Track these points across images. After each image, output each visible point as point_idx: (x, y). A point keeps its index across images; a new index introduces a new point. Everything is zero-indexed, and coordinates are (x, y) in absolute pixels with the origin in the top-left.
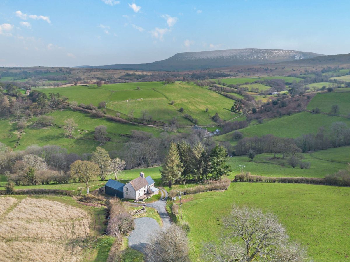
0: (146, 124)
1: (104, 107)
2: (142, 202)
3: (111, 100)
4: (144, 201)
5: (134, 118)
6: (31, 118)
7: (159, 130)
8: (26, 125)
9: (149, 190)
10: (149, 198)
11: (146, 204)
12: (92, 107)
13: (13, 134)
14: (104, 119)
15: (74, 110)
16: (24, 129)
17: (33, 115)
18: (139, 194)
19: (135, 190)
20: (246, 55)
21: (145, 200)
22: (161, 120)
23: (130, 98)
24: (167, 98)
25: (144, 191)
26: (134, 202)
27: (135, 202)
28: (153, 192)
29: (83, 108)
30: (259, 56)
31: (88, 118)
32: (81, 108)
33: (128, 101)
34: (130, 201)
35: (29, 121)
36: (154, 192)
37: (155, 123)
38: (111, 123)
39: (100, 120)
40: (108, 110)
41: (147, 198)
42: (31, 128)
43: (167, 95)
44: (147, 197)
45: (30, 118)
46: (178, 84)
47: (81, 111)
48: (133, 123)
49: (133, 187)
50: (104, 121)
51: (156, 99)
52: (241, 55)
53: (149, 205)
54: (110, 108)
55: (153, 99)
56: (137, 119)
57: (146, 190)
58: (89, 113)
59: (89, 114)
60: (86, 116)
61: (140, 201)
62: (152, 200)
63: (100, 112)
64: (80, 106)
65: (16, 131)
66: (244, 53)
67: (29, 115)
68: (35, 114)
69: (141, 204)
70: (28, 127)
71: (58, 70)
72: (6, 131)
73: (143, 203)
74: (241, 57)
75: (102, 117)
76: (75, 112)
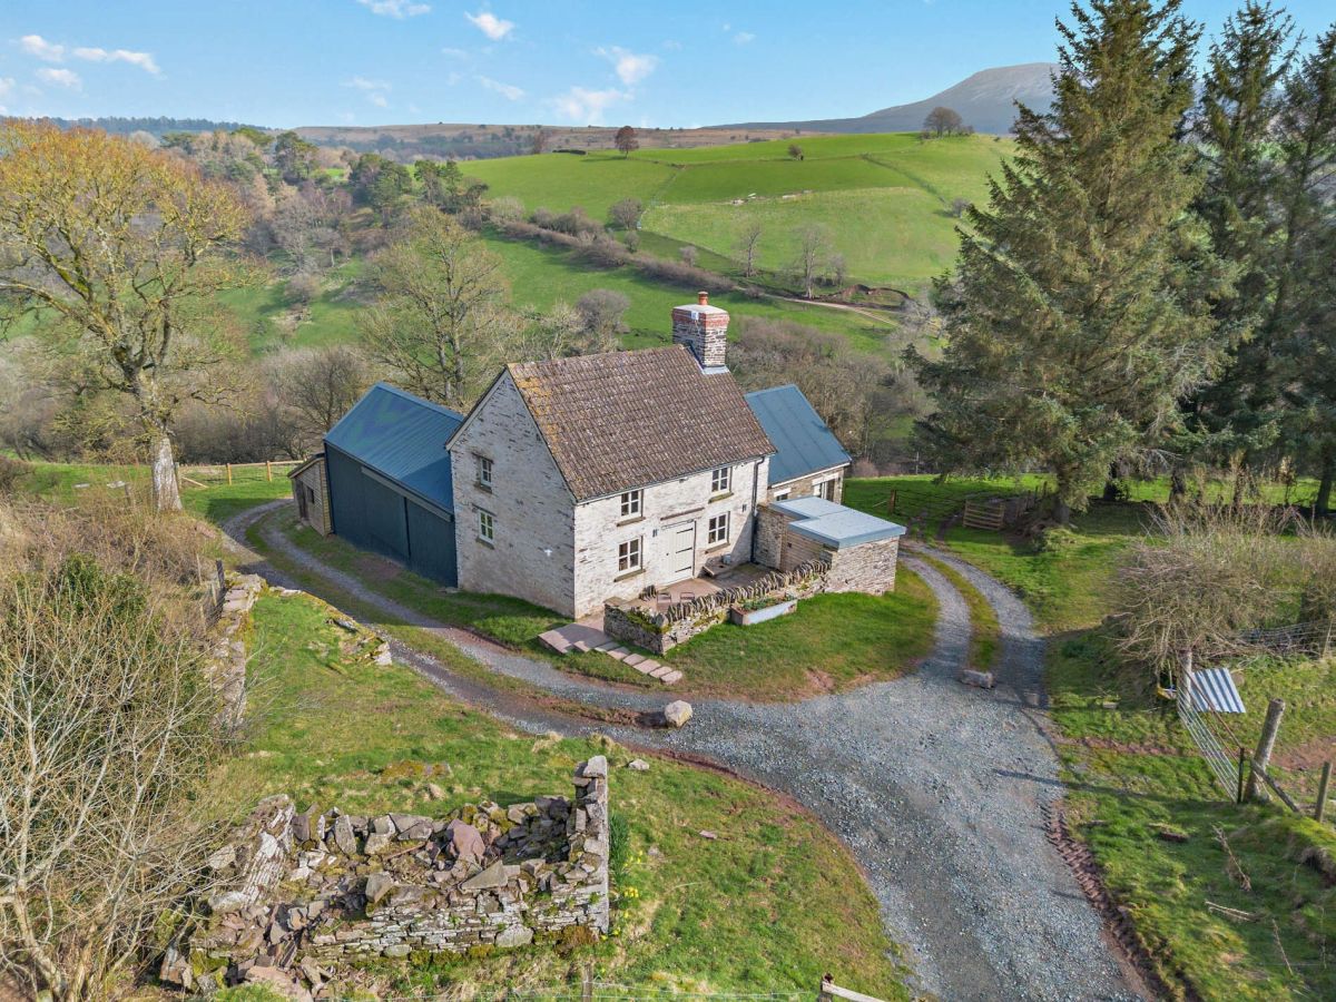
0: (814, 299)
1: (631, 224)
2: (647, 666)
3: (667, 199)
4: (671, 660)
5: (761, 272)
6: (342, 265)
7: (878, 326)
8: (320, 291)
9: (768, 528)
10: (752, 619)
11: (681, 711)
12: (580, 219)
13: (271, 323)
14: (624, 275)
15: (510, 235)
16: (312, 304)
17: (353, 254)
18: (629, 554)
19: (566, 486)
21: (690, 649)
22: (894, 284)
23: (749, 191)
24: (931, 190)
25: (704, 530)
26: (538, 646)
27: (552, 652)
28: (824, 550)
29: (545, 228)
31: (561, 267)
32: (534, 229)
33: (740, 202)
34: (500, 625)
35: (333, 276)
36: (836, 558)
37: (863, 293)
38: (651, 292)
39: (609, 276)
40: (650, 237)
41: (733, 619)
42: (338, 304)
43: (933, 178)
44: (720, 599)
45: (340, 262)
46: (991, 141)
47: (534, 240)
48: (753, 289)
49: (540, 437)
50: (624, 281)
51: (878, 192)
53: (738, 724)
54: (656, 229)
55: (859, 192)
56: (773, 274)
57: (737, 528)
58: (564, 246)
59: (567, 254)
60: (553, 262)
61: (628, 644)
62: (803, 655)
63: (613, 243)
64: (533, 220)
65: (283, 312)
67: (337, 253)
68: (360, 250)
69: (617, 691)
70: (327, 297)
71: (500, 135)
72: (249, 310)
73: (647, 683)
75: (618, 265)
76: (511, 245)
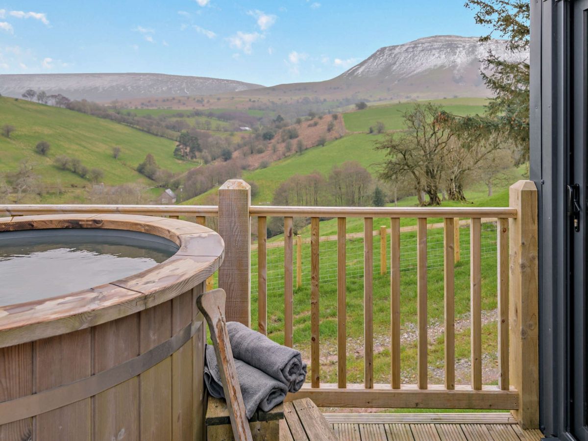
20: (145, 85)
30: (171, 88)
52: (135, 85)
66: (141, 82)
74: (135, 88)
